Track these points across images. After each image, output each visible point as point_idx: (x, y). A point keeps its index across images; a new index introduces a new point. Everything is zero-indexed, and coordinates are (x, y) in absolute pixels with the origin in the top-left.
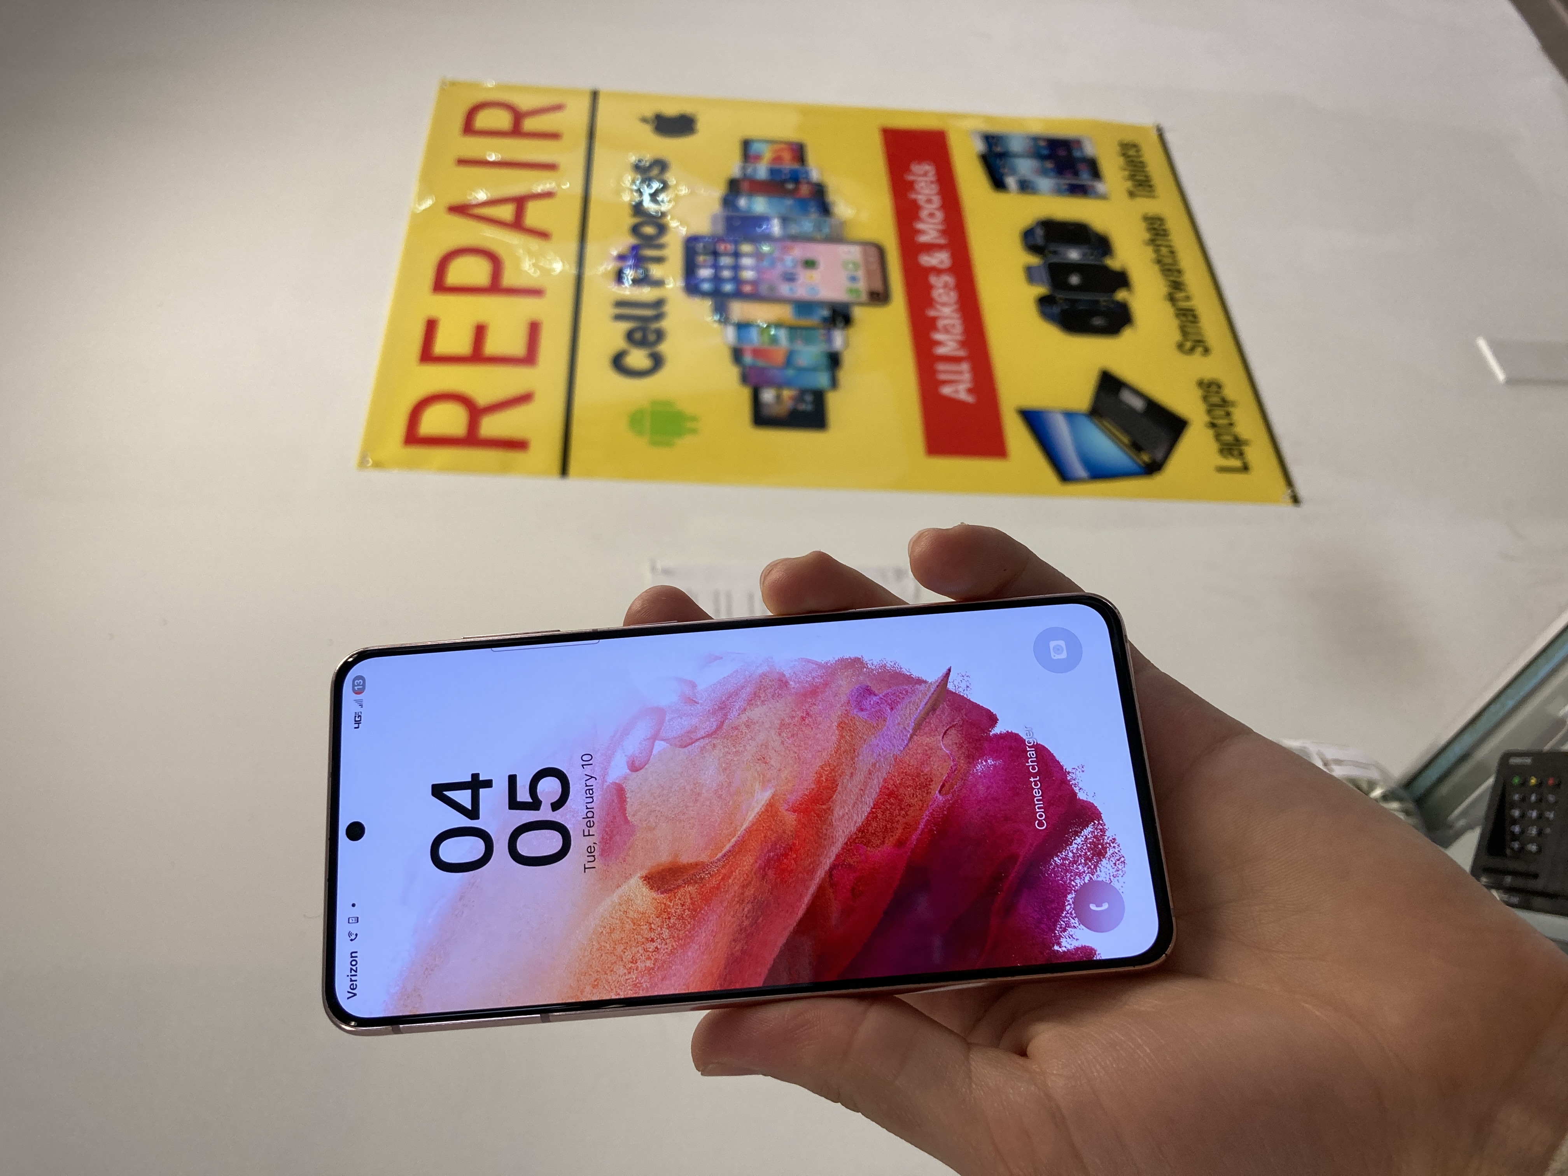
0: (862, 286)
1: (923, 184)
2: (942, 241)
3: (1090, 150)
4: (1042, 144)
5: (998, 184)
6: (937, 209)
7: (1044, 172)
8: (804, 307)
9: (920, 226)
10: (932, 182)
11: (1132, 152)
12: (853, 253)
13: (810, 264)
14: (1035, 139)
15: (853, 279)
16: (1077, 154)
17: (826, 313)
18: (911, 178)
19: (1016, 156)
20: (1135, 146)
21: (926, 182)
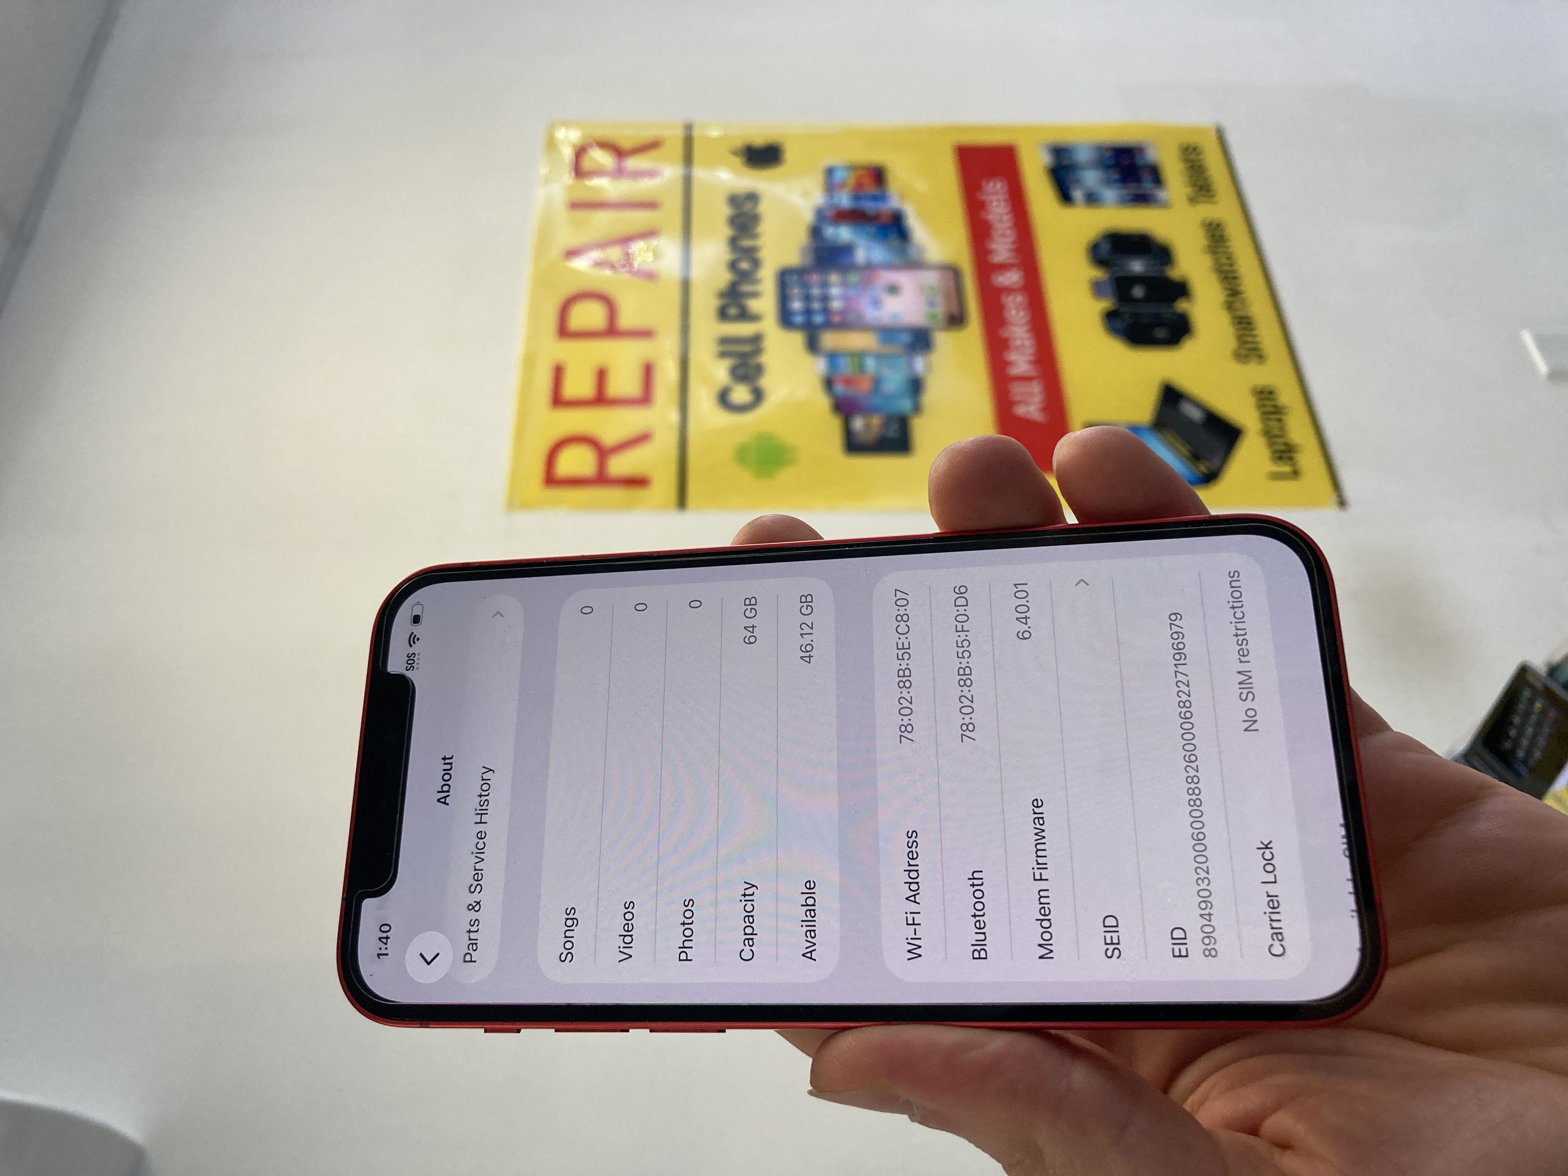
0: (940, 310)
1: (995, 204)
2: (1012, 261)
3: (1154, 155)
4: (1108, 154)
5: (1065, 196)
6: (1010, 228)
7: (1108, 182)
8: (888, 333)
9: (993, 246)
10: (1005, 201)
11: (1193, 157)
12: (931, 278)
13: (893, 290)
14: (1100, 149)
15: (931, 304)
16: (1140, 162)
17: (905, 338)
18: (983, 197)
19: (1083, 168)
20: (1195, 149)
21: (998, 200)
